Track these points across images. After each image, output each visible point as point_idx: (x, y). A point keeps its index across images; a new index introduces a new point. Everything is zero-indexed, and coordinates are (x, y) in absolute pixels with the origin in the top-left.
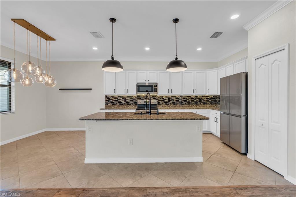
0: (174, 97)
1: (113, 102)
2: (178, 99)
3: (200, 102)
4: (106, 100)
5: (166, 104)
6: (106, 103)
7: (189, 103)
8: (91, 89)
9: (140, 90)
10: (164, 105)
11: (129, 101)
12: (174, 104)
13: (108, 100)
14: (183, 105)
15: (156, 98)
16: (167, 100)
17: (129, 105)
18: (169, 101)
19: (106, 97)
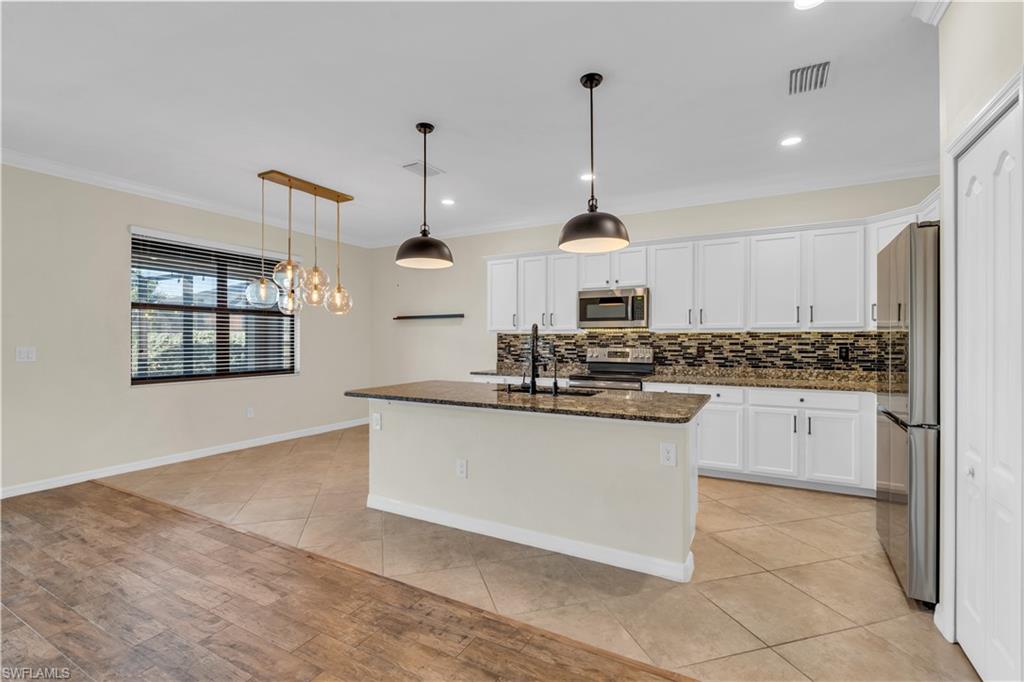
0: (721, 336)
1: (519, 352)
2: (739, 348)
3: (845, 358)
4: (499, 348)
5: (690, 364)
6: (499, 355)
7: (791, 363)
8: (462, 316)
9: (589, 316)
10: (680, 367)
11: (563, 351)
12: (721, 365)
13: (503, 346)
14: (760, 371)
15: (651, 340)
16: (693, 351)
17: (561, 365)
18: (701, 352)
19: (500, 338)
